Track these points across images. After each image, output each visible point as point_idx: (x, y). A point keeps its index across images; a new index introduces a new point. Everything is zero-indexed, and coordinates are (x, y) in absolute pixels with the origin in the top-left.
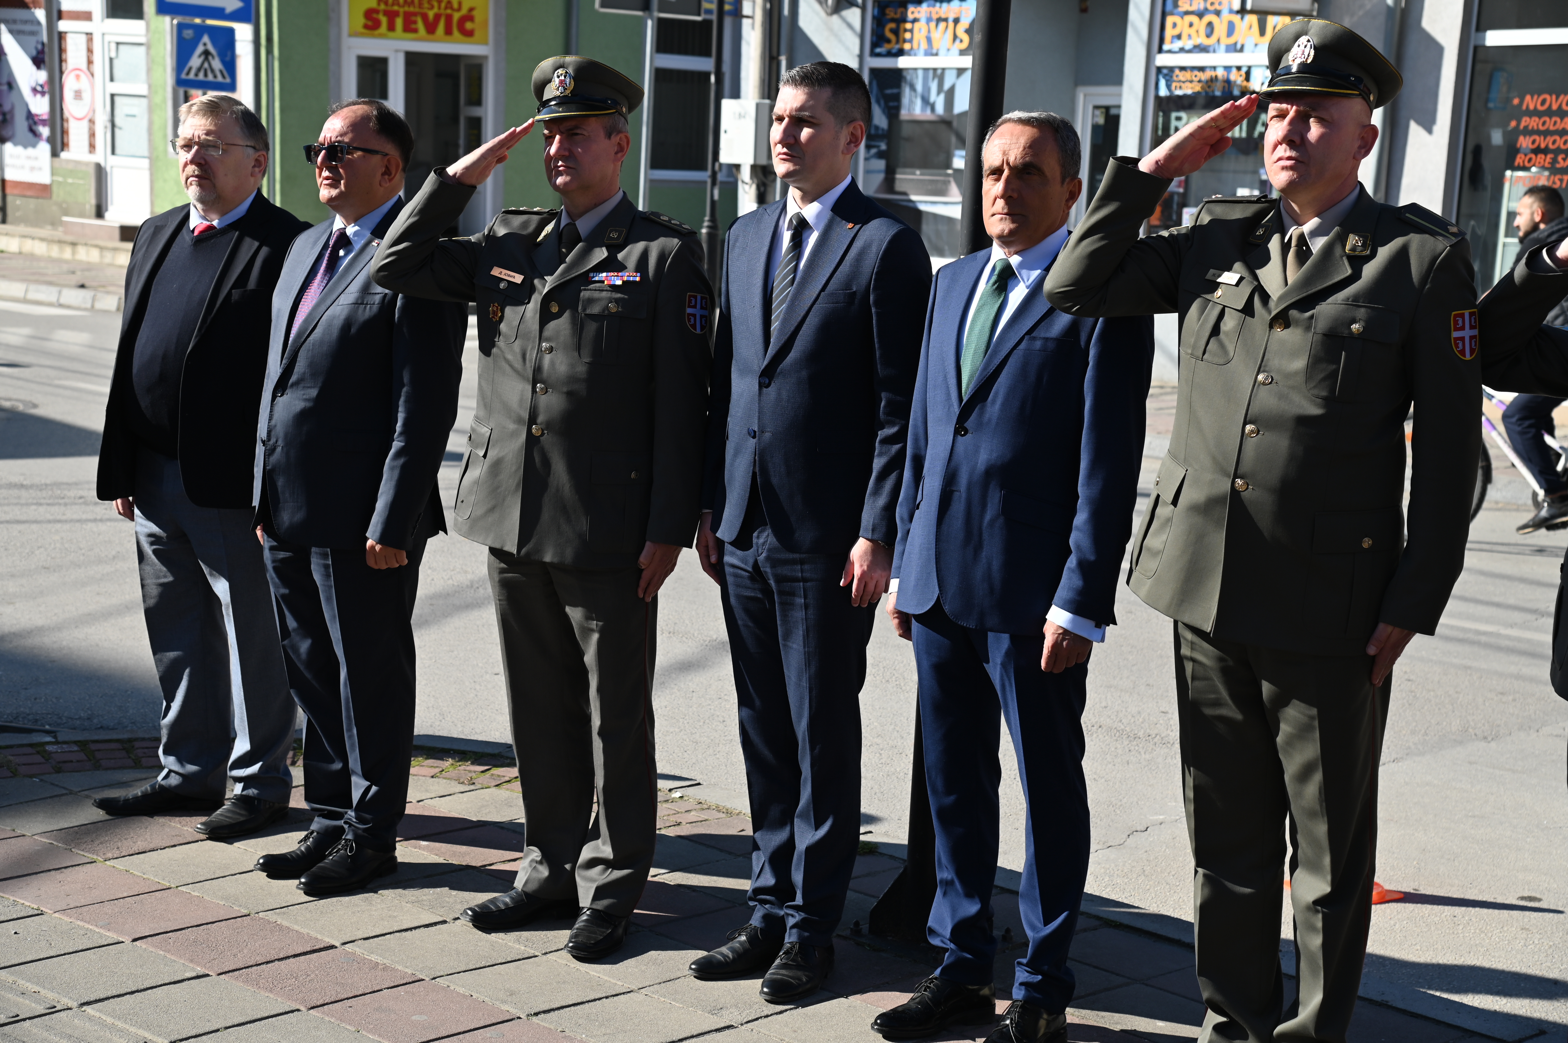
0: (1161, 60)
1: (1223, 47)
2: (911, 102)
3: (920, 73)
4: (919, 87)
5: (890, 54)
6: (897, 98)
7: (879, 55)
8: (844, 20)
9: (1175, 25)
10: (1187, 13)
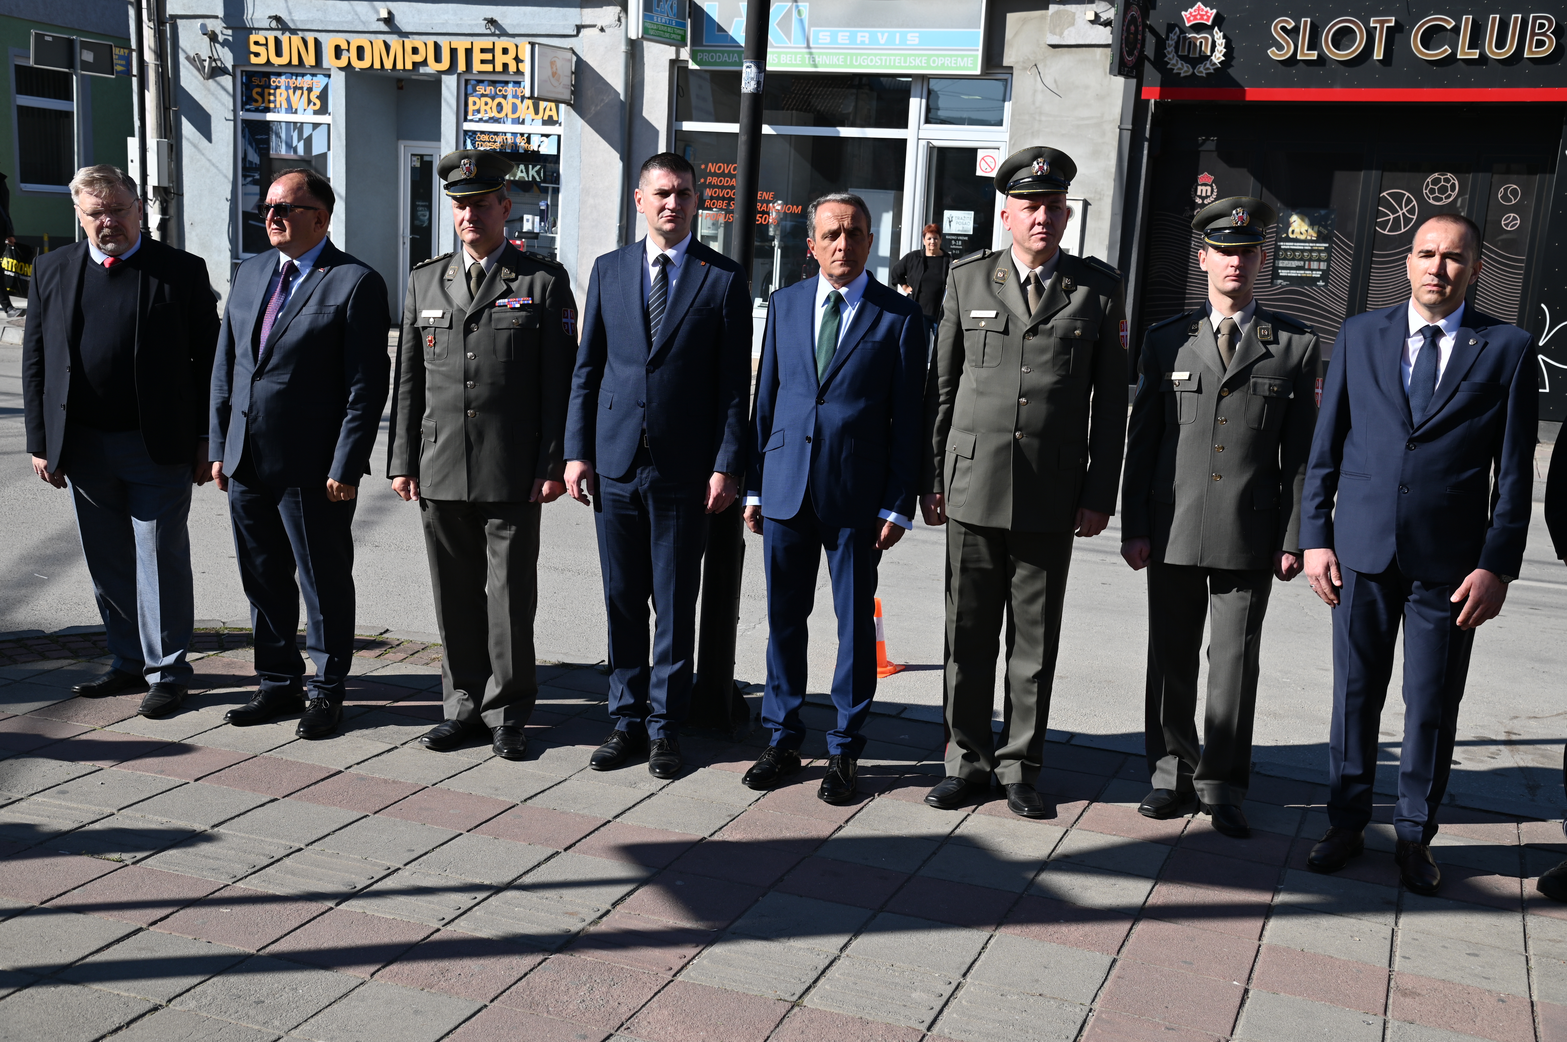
0: (467, 126)
1: (510, 120)
2: (278, 146)
3: (283, 125)
4: (283, 135)
5: (257, 110)
6: (267, 142)
7: (248, 110)
8: (219, 84)
9: (475, 103)
10: (483, 95)
